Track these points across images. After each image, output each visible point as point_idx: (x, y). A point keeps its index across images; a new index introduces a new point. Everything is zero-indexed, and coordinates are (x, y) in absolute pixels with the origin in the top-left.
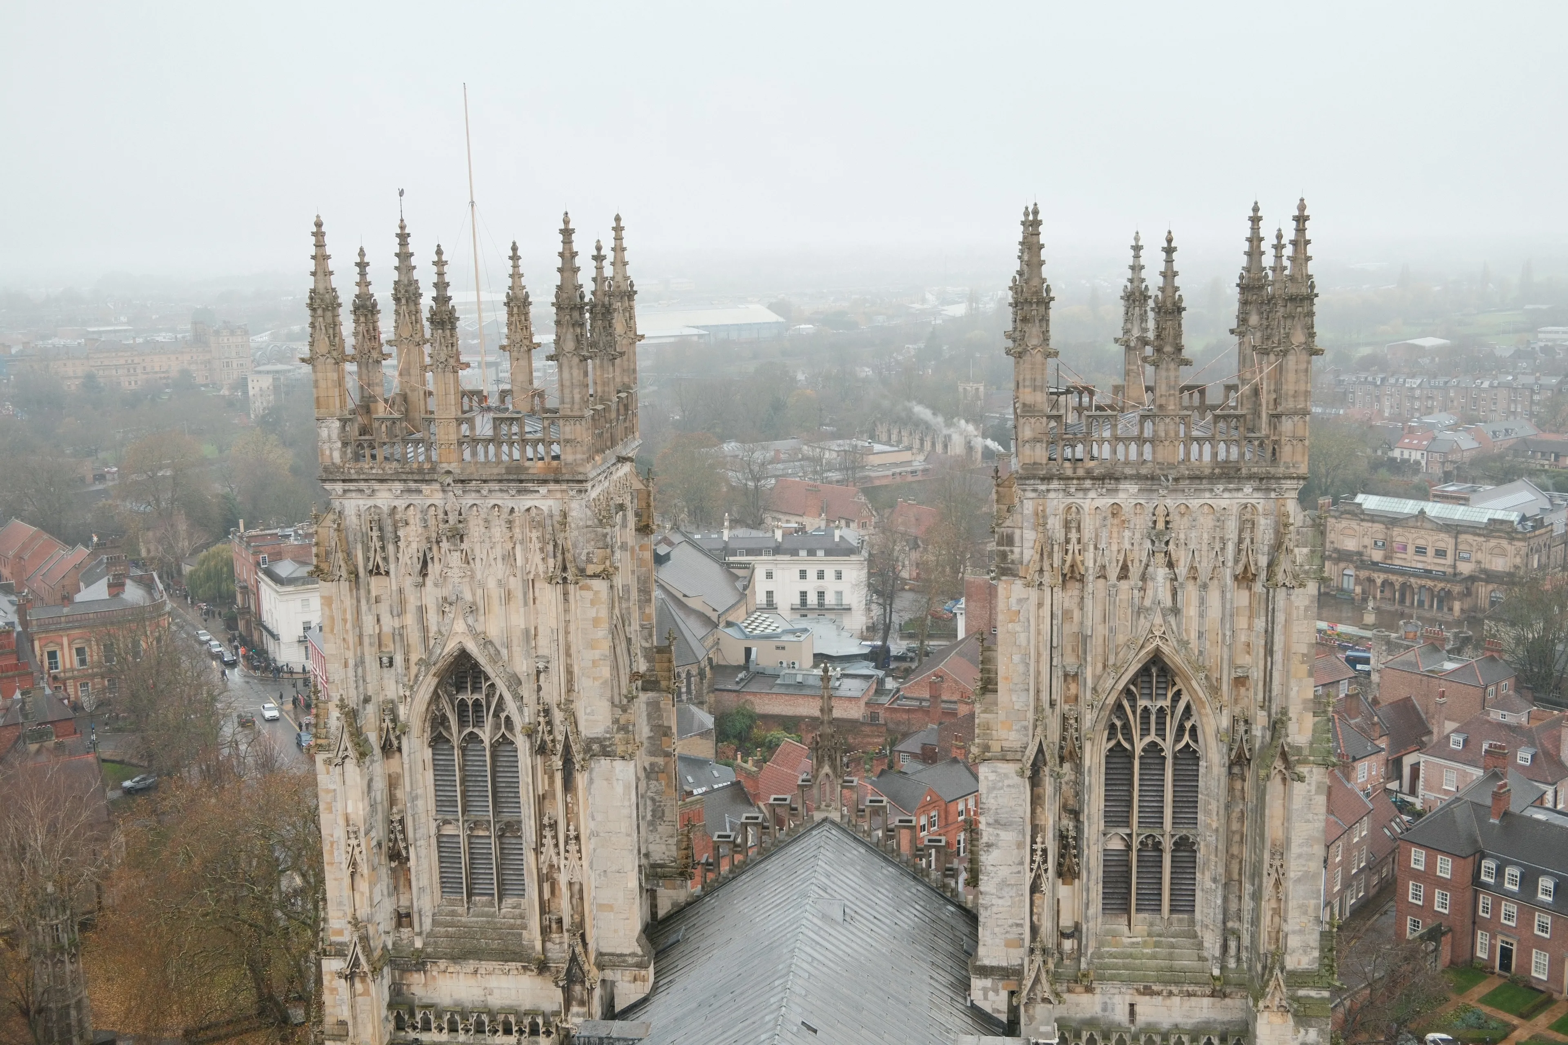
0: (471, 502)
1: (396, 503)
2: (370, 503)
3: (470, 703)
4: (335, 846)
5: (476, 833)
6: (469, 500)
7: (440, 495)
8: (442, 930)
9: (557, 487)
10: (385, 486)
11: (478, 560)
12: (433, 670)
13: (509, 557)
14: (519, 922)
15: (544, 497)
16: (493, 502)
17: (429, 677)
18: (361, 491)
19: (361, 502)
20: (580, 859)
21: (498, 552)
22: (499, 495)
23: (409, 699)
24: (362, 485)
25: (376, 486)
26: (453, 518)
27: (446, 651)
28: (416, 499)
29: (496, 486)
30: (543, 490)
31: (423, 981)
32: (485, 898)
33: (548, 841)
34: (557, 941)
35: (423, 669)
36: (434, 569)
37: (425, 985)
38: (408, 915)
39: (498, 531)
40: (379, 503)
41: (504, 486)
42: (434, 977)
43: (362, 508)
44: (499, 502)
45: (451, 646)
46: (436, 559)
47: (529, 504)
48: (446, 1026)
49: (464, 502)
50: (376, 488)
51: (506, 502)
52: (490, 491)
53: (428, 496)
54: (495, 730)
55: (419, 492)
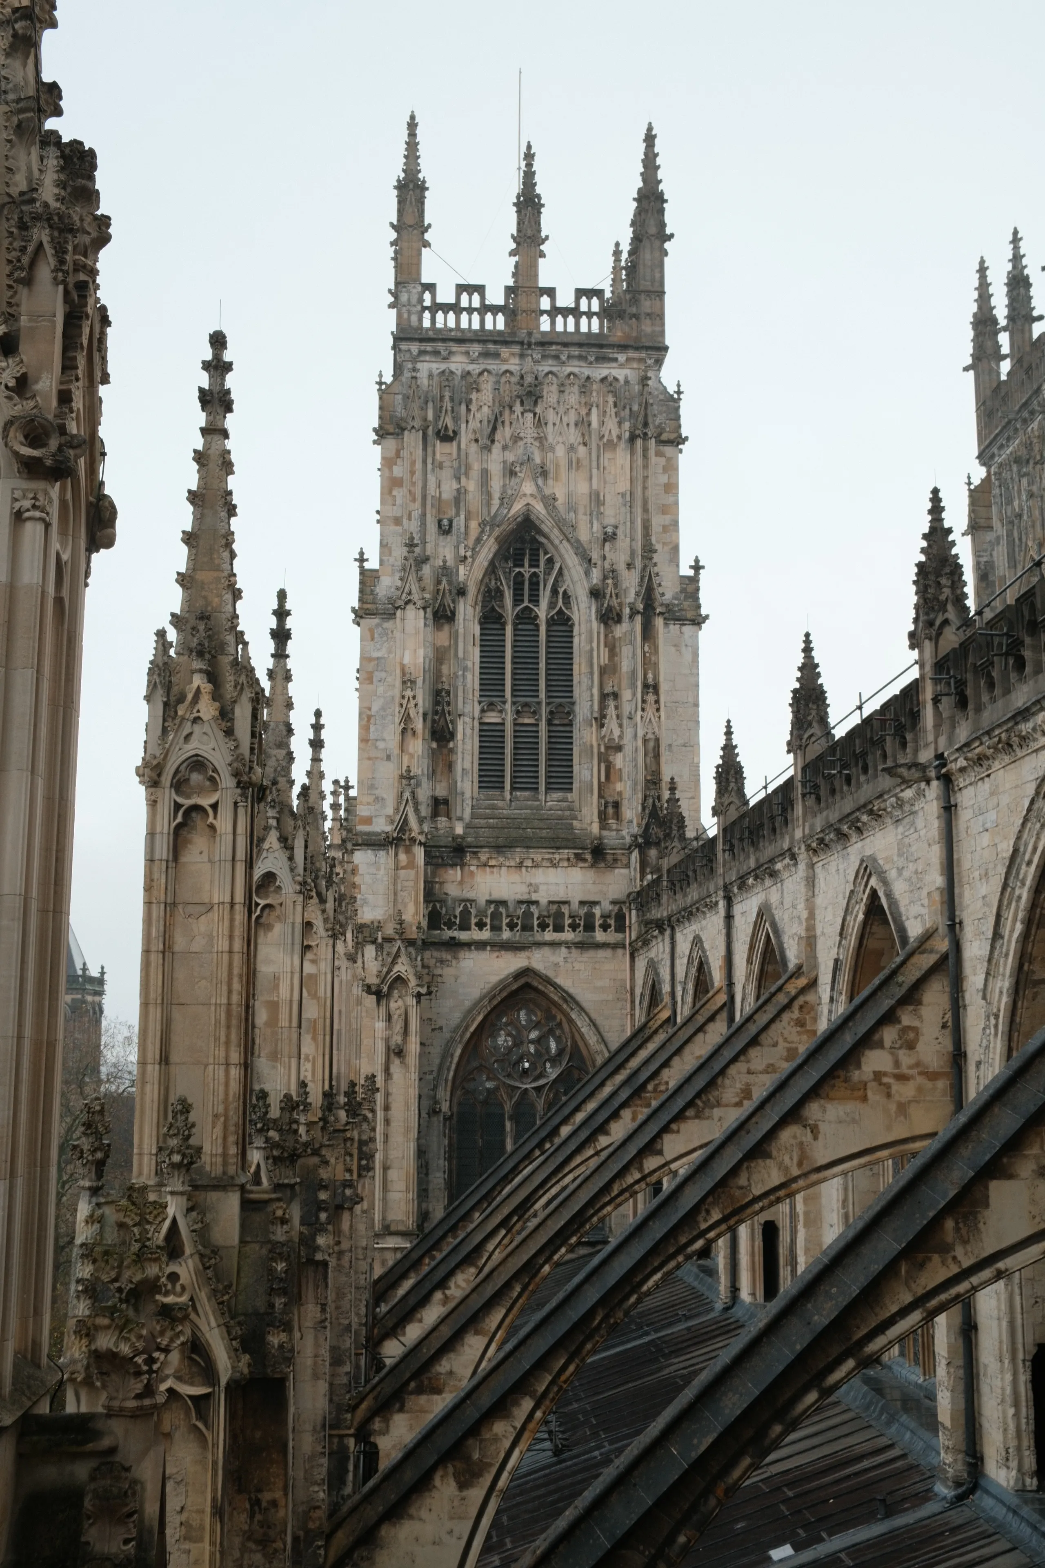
0: (547, 369)
1: (470, 367)
2: (443, 366)
3: (527, 576)
4: (372, 721)
5: (520, 721)
6: (545, 367)
7: (517, 361)
8: (483, 822)
9: (636, 355)
10: (463, 348)
11: (550, 425)
12: (497, 532)
13: (583, 423)
14: (567, 813)
15: (621, 366)
16: (569, 370)
17: (492, 540)
18: (436, 353)
19: (434, 366)
20: (658, 710)
21: (572, 417)
22: (576, 363)
23: (470, 560)
24: (440, 346)
25: (455, 347)
26: (529, 379)
27: (513, 512)
28: (493, 365)
29: (575, 351)
30: (622, 358)
31: (459, 878)
32: (527, 793)
33: (611, 711)
34: (614, 827)
35: (488, 528)
36: (504, 434)
37: (461, 883)
38: (446, 802)
39: (573, 397)
40: (453, 367)
41: (583, 351)
42: (472, 873)
43: (436, 372)
44: (576, 370)
45: (517, 507)
46: (507, 423)
47: (604, 372)
48: (488, 921)
49: (540, 368)
50: (454, 349)
51: (583, 370)
52: (569, 357)
53: (505, 361)
54: (552, 605)
55: (497, 355)
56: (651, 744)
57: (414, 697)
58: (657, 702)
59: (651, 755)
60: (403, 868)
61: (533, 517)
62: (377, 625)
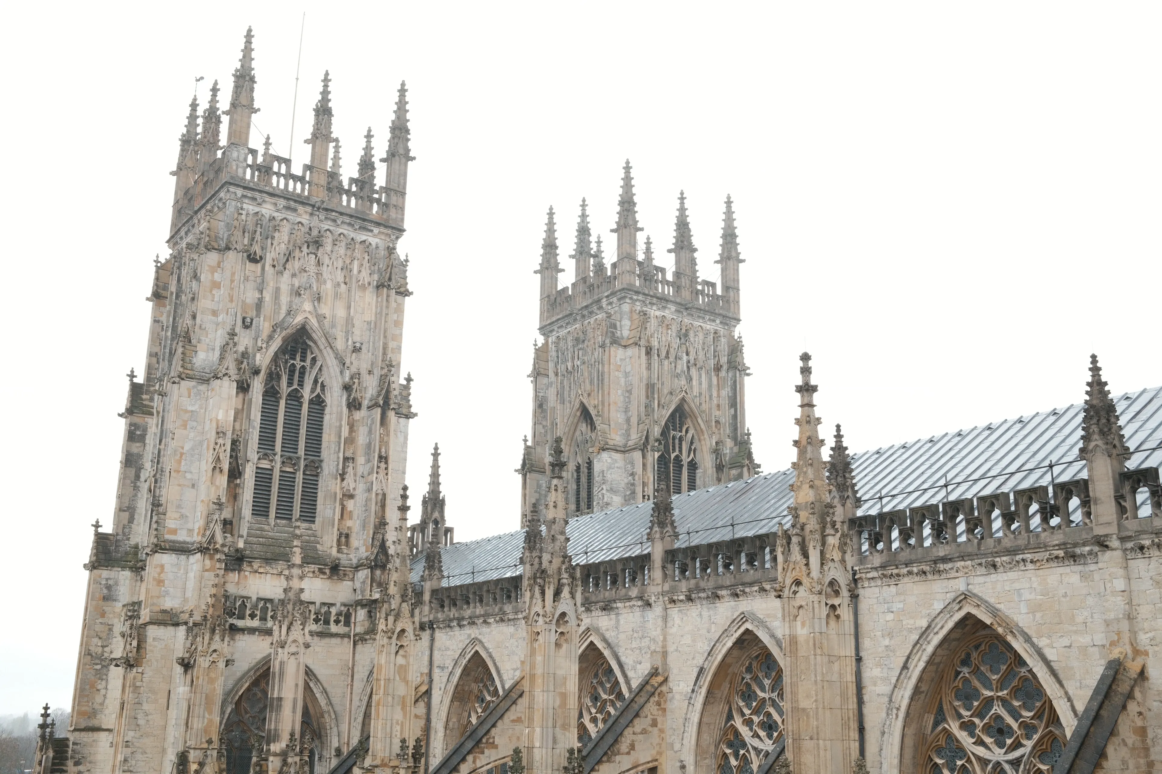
0: (327, 227)
1: (276, 214)
2: (257, 209)
3: (298, 367)
4: (184, 457)
5: (284, 469)
6: (326, 225)
7: (307, 217)
8: (255, 539)
9: (386, 231)
10: (274, 200)
11: (325, 266)
12: (284, 333)
13: (346, 269)
14: (312, 538)
15: (375, 236)
16: (341, 231)
17: (280, 338)
18: (254, 199)
19: (251, 207)
20: (387, 474)
21: (340, 264)
22: (346, 227)
23: (264, 350)
24: (257, 195)
25: (267, 198)
26: (315, 233)
27: (296, 321)
28: (291, 216)
29: (347, 220)
30: (376, 230)
31: (236, 580)
32: (284, 522)
33: (350, 470)
34: (345, 551)
35: (279, 330)
36: (295, 265)
37: (238, 583)
38: (231, 523)
39: (341, 250)
40: (264, 211)
41: (352, 221)
42: (246, 576)
43: (251, 212)
44: (345, 232)
45: (299, 319)
46: (297, 258)
47: (364, 238)
48: (258, 613)
49: (323, 226)
50: (267, 199)
51: (350, 233)
52: (343, 222)
53: (300, 215)
54: (313, 391)
55: (295, 210)
56: (380, 497)
57: (224, 445)
58: (386, 469)
59: (379, 504)
60: (207, 570)
61: (308, 327)
62: (194, 387)
